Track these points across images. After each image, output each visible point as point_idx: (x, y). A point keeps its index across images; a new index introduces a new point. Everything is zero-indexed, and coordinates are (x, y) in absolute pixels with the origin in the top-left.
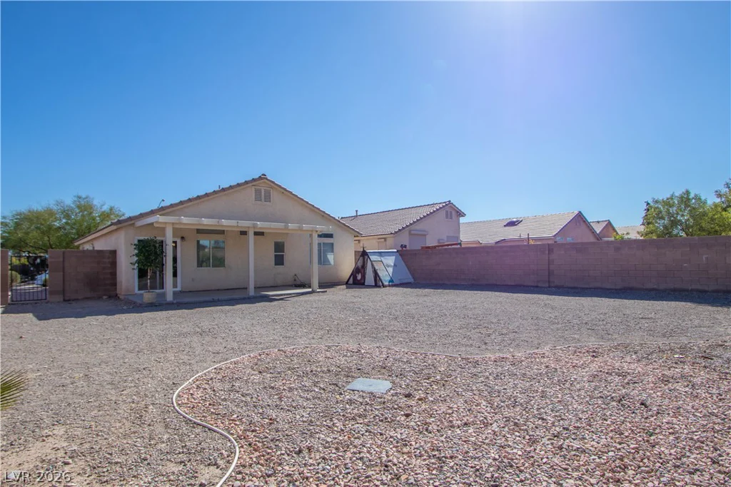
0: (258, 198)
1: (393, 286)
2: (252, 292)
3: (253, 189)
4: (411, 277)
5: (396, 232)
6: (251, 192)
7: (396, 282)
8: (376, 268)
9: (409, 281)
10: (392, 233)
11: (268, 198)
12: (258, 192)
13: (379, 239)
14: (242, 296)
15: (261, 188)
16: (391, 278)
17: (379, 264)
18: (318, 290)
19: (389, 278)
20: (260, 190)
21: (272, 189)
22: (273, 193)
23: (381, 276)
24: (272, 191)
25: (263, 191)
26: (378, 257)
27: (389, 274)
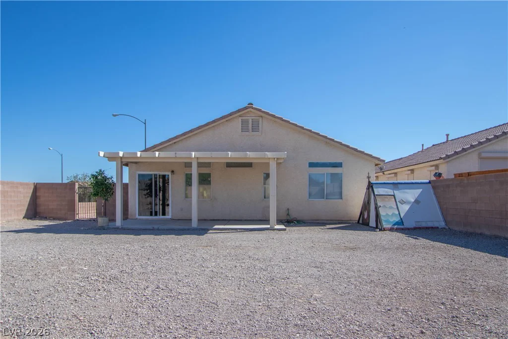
0: (244, 128)
1: (397, 230)
2: (195, 224)
3: (240, 120)
4: (442, 219)
5: (448, 157)
6: (237, 124)
7: (407, 224)
8: (379, 204)
9: (436, 225)
10: (441, 158)
11: (255, 128)
12: (244, 123)
13: (428, 166)
14: (187, 227)
15: (249, 118)
16: (401, 219)
17: (387, 199)
18: (277, 227)
19: (397, 219)
20: (247, 121)
21: (261, 118)
22: (262, 122)
23: (382, 215)
24: (261, 120)
25: (251, 120)
26: (389, 190)
27: (399, 213)
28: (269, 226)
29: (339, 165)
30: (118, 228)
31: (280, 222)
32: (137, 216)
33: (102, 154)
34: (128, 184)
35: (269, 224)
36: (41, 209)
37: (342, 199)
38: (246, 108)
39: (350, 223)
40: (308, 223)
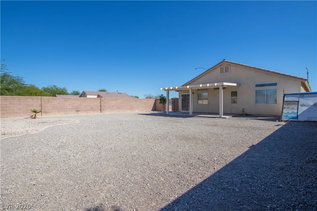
0: (222, 71)
6: (219, 69)
7: (300, 119)
8: (285, 106)
11: (227, 71)
15: (223, 66)
16: (298, 116)
17: (292, 104)
18: (223, 116)
19: (295, 116)
20: (223, 68)
21: (229, 66)
22: (230, 68)
23: (284, 113)
24: (229, 67)
25: (225, 67)
26: (296, 98)
27: (297, 112)
28: (219, 116)
29: (275, 84)
30: (166, 115)
31: (224, 114)
32: (181, 111)
33: (161, 89)
34: (178, 98)
35: (219, 115)
36: (157, 108)
37: (276, 103)
38: (222, 62)
39: (278, 117)
40: (254, 116)
